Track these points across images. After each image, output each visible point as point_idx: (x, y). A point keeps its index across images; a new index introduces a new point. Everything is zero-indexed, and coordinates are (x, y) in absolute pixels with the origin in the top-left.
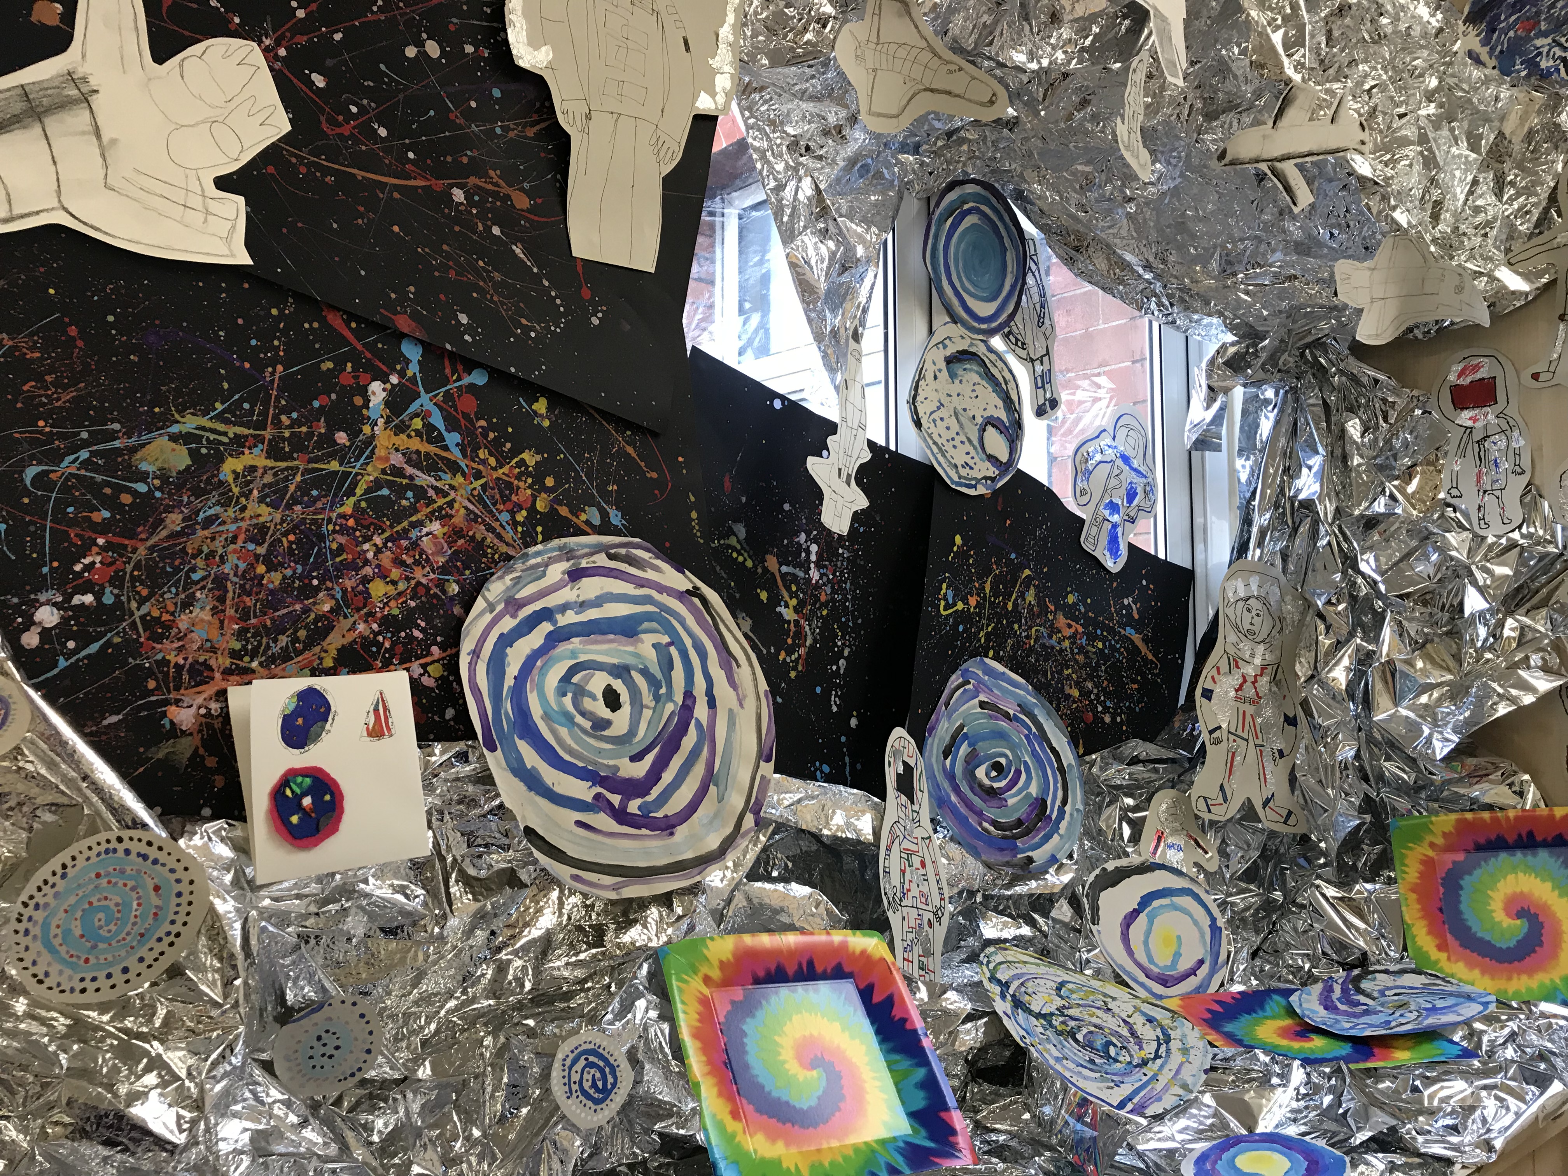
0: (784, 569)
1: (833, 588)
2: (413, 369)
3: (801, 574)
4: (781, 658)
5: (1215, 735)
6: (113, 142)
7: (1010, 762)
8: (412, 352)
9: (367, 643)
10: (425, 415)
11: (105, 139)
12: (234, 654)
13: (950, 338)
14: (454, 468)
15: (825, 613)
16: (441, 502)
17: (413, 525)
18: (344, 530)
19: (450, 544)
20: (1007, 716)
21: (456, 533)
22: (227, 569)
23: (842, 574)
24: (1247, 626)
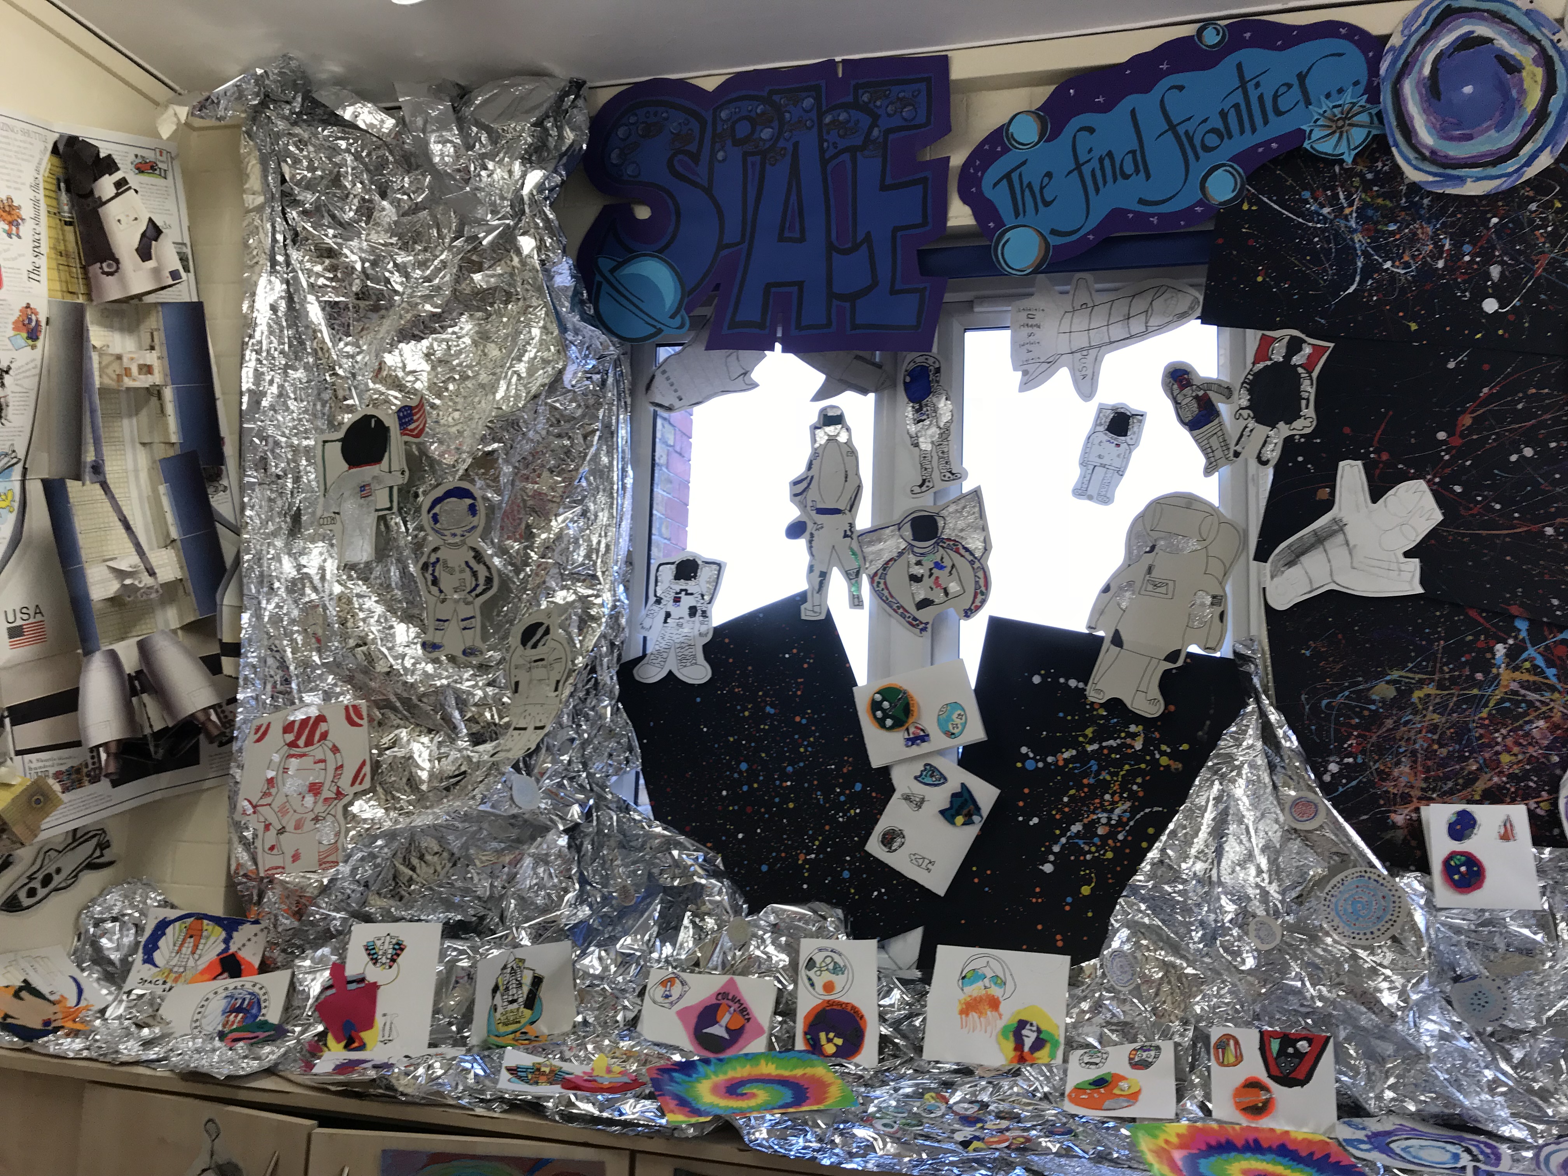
2: (1523, 634)
6: (1355, 546)
8: (1522, 626)
9: (1500, 788)
10: (1531, 659)
11: (1351, 543)
12: (1422, 789)
14: (1553, 689)
16: (1544, 709)
17: (1527, 723)
18: (1482, 726)
19: (1552, 733)
21: (1555, 727)
22: (1417, 746)
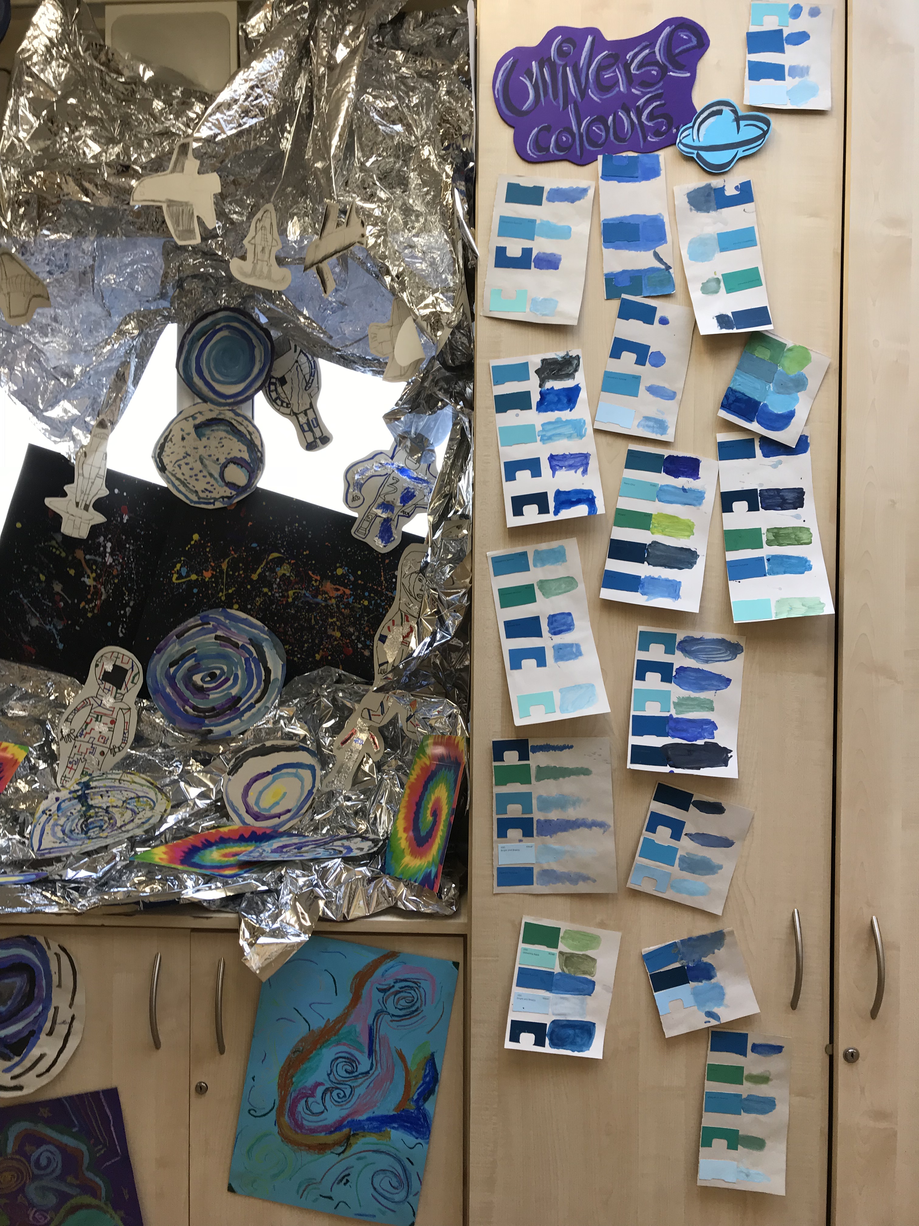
0: (88, 557)
1: (122, 566)
3: (100, 560)
4: (81, 606)
5: (382, 668)
7: (223, 673)
13: (200, 413)
15: (116, 581)
20: (236, 645)
23: (129, 559)
24: (417, 591)
